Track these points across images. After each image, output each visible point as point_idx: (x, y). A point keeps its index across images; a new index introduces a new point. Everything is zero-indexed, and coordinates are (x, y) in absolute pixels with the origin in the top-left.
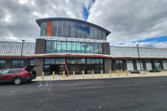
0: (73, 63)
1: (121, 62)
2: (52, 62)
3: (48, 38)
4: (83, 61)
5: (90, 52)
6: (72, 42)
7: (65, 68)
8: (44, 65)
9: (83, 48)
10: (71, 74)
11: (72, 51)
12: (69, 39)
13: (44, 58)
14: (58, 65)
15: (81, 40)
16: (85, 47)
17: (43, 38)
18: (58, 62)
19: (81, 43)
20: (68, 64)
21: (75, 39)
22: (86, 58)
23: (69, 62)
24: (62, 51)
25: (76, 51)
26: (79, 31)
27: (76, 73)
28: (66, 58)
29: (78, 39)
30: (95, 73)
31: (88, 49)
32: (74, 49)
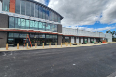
0: (35, 37)
1: (68, 38)
2: (17, 36)
3: (11, 14)
4: (44, 36)
5: (49, 30)
7: (28, 41)
8: (8, 38)
9: (44, 27)
10: (33, 45)
11: (34, 28)
12: (32, 18)
13: (8, 32)
14: (22, 39)
15: (42, 20)
16: (45, 26)
17: (5, 13)
18: (21, 36)
19: (42, 22)
20: (31, 38)
22: (46, 34)
23: (32, 36)
24: (25, 27)
25: (38, 29)
26: (41, 13)
27: (38, 45)
28: (29, 33)
29: (40, 19)
30: (52, 45)
31: (47, 28)
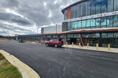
0: (87, 37)
2: (72, 36)
3: (68, 20)
5: (106, 26)
6: (86, 20)
7: (80, 41)
8: (67, 38)
9: (98, 24)
10: (85, 45)
11: (86, 28)
12: (84, 18)
14: (76, 38)
15: (95, 16)
16: (100, 22)
19: (95, 19)
20: (82, 38)
21: (89, 17)
24: (78, 28)
25: (90, 27)
27: (90, 45)
28: (81, 33)
29: (92, 16)
32: (88, 25)
